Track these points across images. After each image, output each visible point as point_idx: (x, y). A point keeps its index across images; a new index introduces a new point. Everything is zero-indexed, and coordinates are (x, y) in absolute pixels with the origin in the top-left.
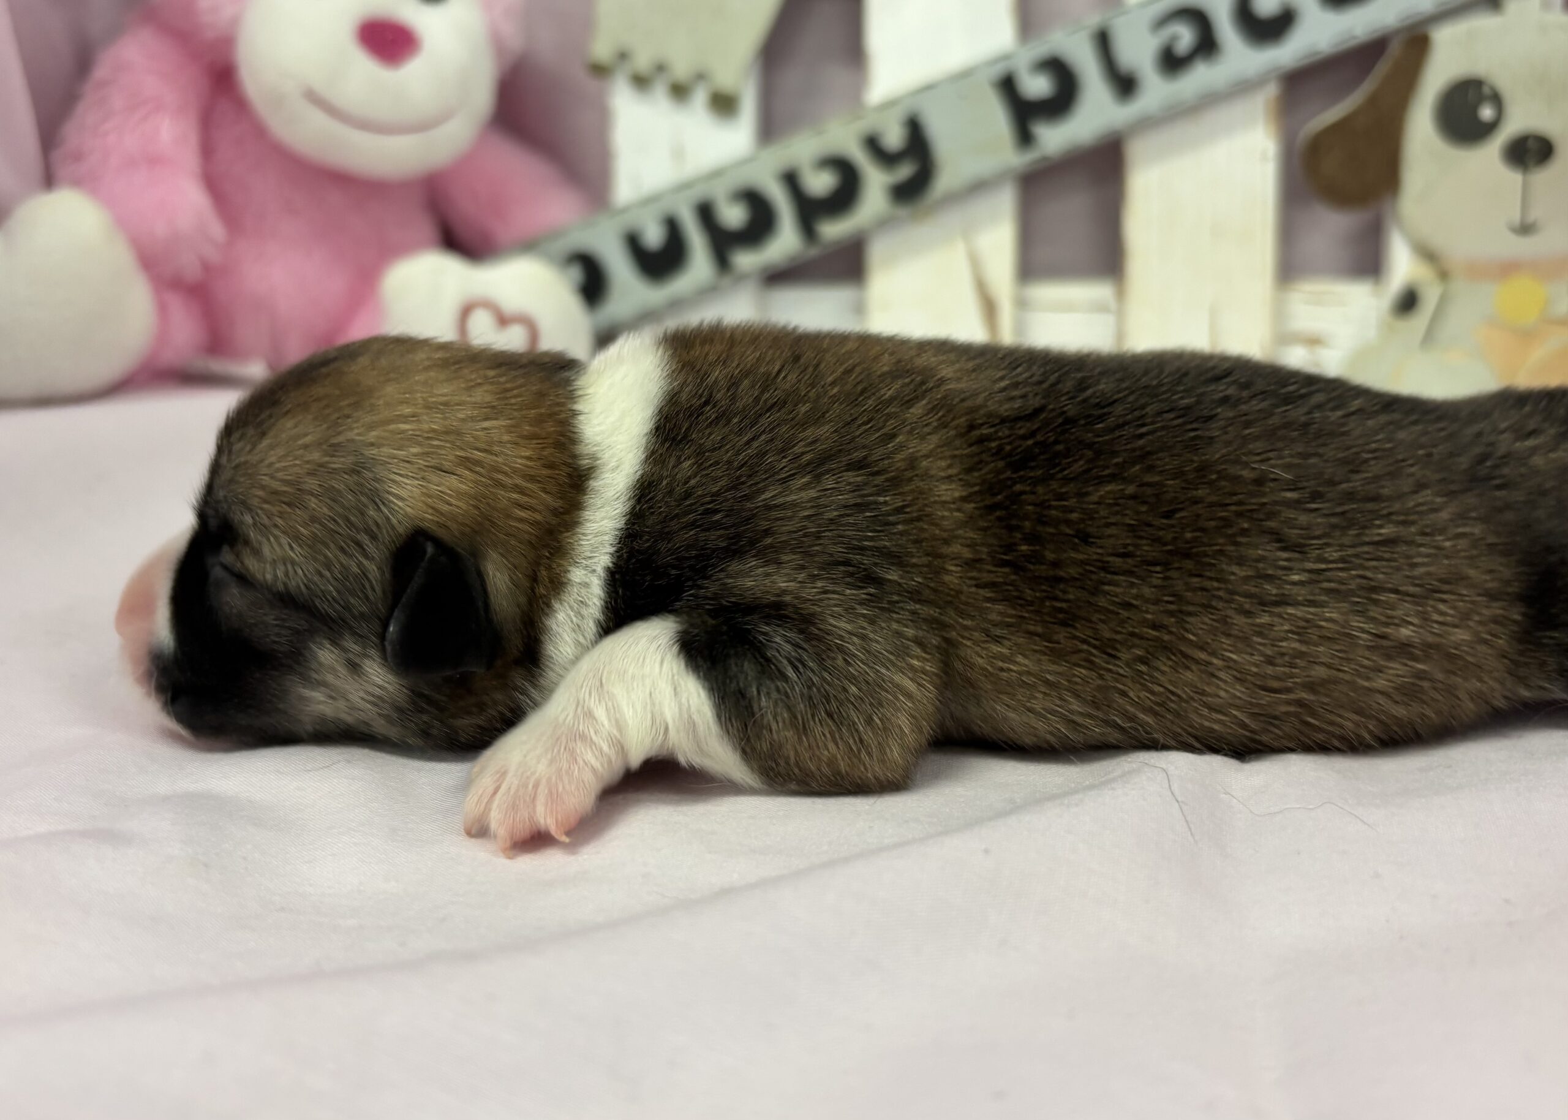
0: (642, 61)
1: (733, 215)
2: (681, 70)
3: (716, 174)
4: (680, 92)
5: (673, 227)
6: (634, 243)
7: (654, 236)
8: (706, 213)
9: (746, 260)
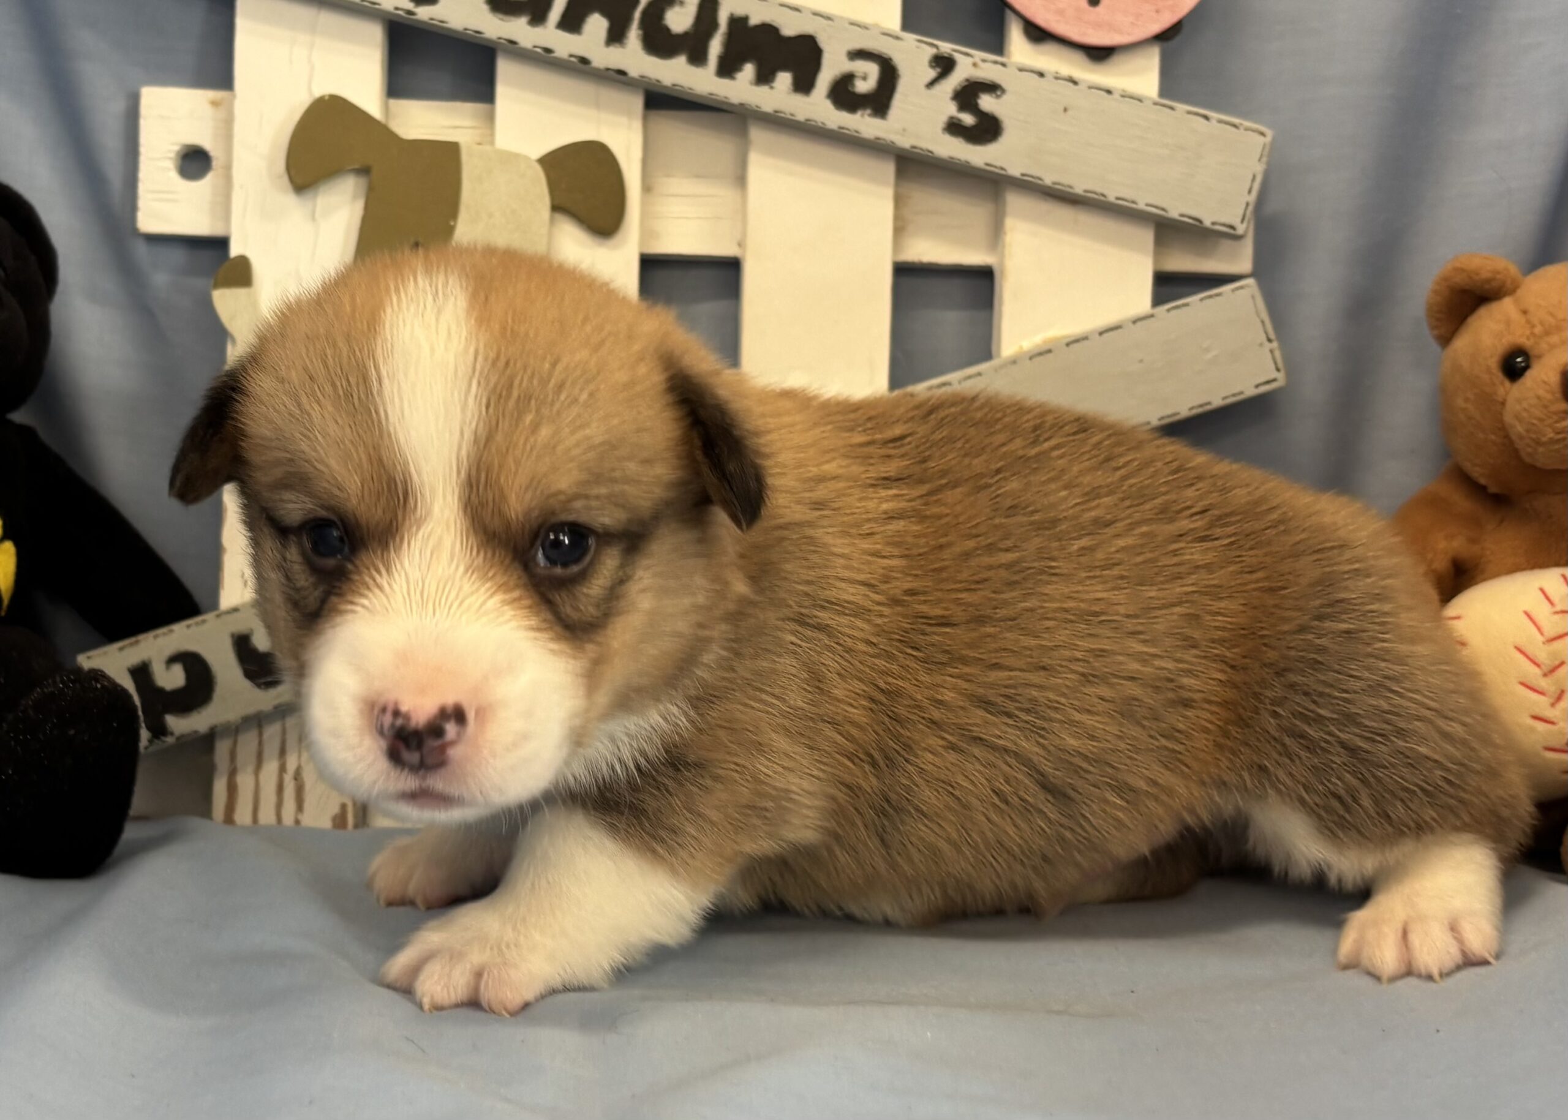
6: (242, 645)
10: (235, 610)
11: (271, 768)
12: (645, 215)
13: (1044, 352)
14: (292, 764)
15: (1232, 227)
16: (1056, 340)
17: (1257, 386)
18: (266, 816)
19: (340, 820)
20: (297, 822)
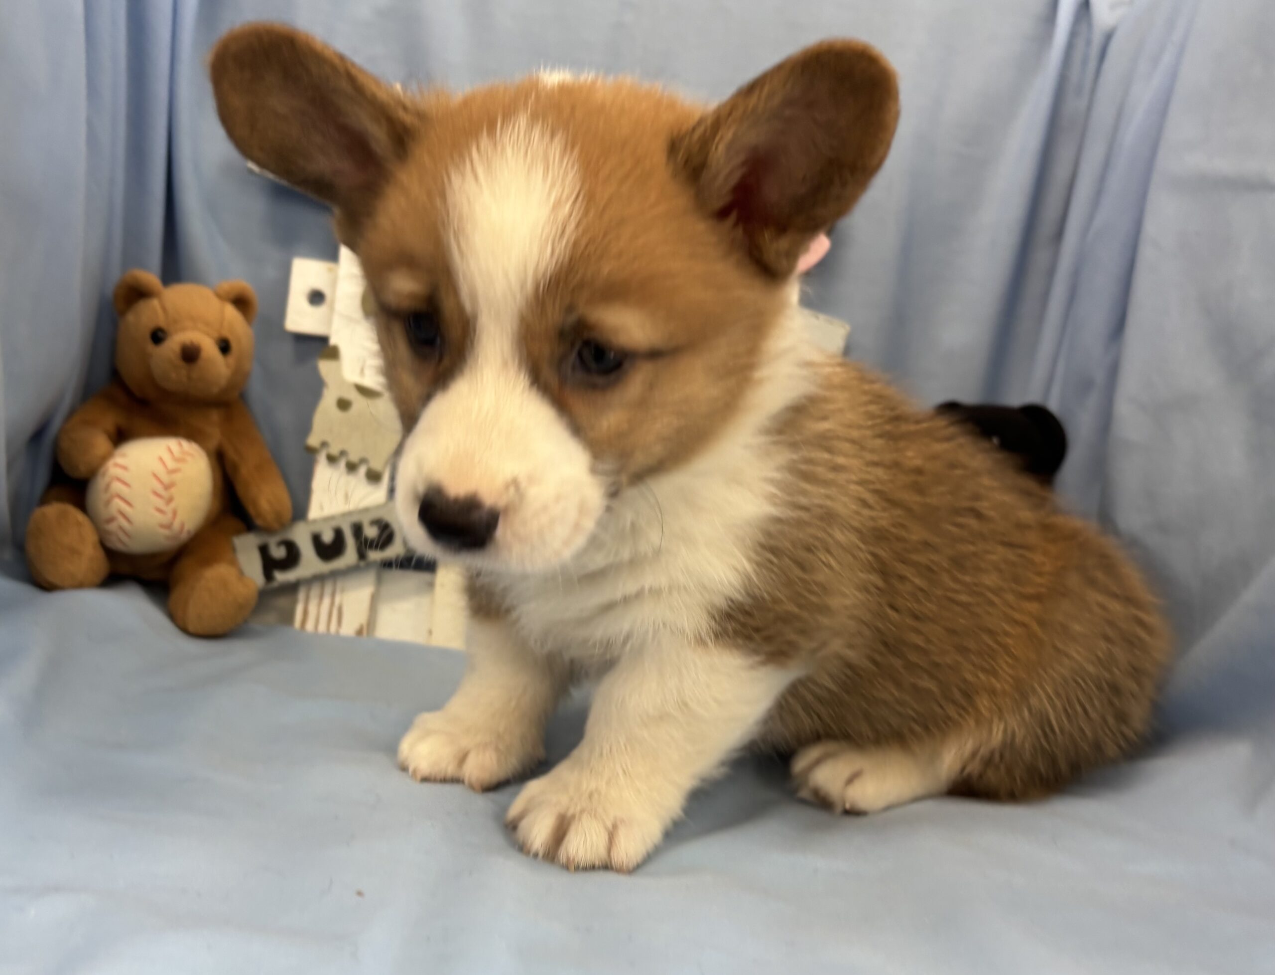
0: (334, 450)
1: (371, 532)
2: (354, 457)
3: (366, 510)
4: (352, 467)
5: (339, 534)
6: (316, 539)
7: (328, 537)
8: (357, 529)
9: (375, 556)
10: (315, 521)
11: (326, 601)
14: (337, 600)
18: (322, 628)
19: (360, 632)
20: (337, 632)
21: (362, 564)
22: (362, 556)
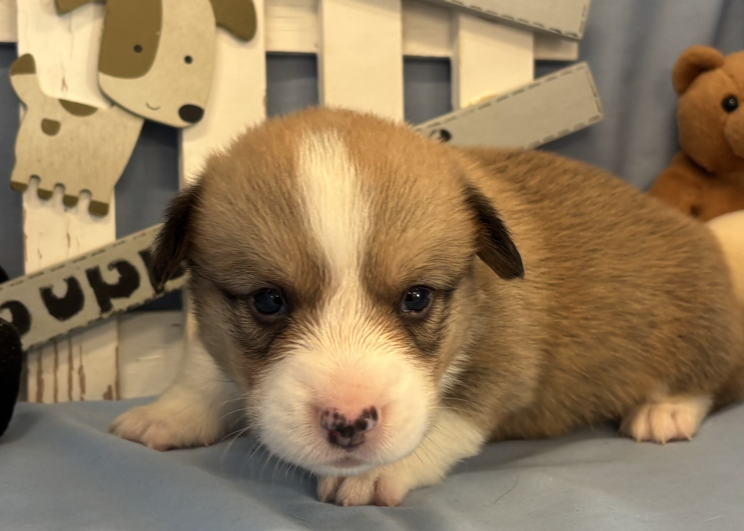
10: (40, 273)
11: (63, 367)
12: (267, 29)
13: (485, 105)
14: (77, 362)
15: (575, 35)
16: (491, 97)
17: (590, 120)
18: (63, 397)
19: (108, 395)
20: (82, 399)
21: (105, 316)
22: (105, 306)
